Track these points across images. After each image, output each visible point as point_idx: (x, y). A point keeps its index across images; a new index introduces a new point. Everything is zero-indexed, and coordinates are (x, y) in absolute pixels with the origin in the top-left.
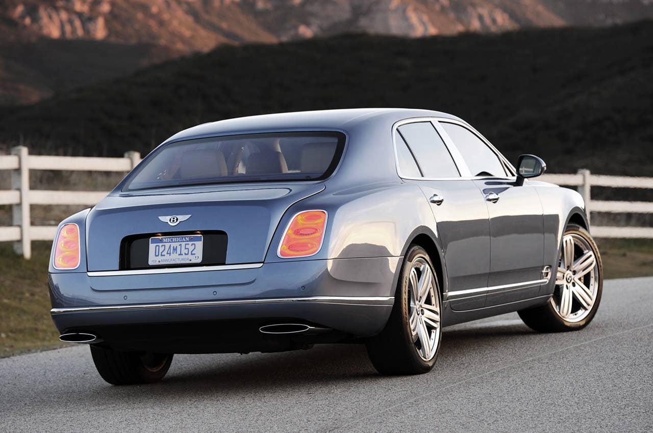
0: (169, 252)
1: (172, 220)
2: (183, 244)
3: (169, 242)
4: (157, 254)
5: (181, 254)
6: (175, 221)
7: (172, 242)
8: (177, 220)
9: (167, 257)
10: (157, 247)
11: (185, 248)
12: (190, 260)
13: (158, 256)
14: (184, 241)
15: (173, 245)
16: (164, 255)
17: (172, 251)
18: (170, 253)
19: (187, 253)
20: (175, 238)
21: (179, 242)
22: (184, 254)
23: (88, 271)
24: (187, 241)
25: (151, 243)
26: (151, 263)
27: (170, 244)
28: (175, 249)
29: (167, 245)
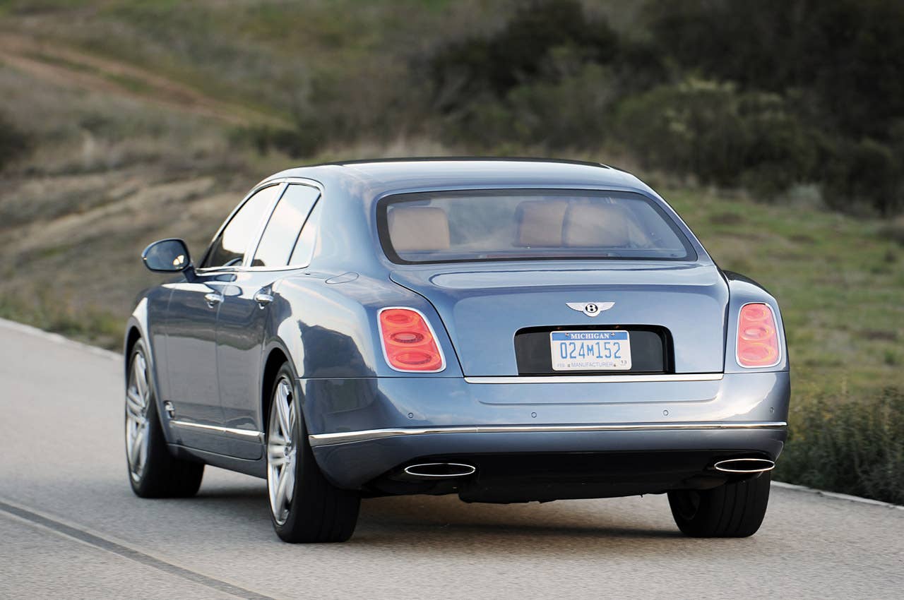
0: (581, 353)
1: (589, 308)
2: (602, 342)
3: (581, 339)
4: (564, 355)
5: (599, 357)
6: (595, 310)
7: (586, 339)
8: (596, 308)
9: (579, 359)
10: (563, 346)
11: (606, 349)
12: (615, 366)
13: (566, 357)
14: (602, 339)
15: (586, 343)
16: (575, 357)
17: (586, 353)
18: (584, 355)
19: (608, 355)
20: (588, 334)
21: (594, 339)
22: (604, 357)
23: (465, 376)
24: (607, 339)
25: (553, 340)
26: (556, 367)
27: (582, 341)
28: (590, 349)
29: (578, 343)
